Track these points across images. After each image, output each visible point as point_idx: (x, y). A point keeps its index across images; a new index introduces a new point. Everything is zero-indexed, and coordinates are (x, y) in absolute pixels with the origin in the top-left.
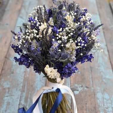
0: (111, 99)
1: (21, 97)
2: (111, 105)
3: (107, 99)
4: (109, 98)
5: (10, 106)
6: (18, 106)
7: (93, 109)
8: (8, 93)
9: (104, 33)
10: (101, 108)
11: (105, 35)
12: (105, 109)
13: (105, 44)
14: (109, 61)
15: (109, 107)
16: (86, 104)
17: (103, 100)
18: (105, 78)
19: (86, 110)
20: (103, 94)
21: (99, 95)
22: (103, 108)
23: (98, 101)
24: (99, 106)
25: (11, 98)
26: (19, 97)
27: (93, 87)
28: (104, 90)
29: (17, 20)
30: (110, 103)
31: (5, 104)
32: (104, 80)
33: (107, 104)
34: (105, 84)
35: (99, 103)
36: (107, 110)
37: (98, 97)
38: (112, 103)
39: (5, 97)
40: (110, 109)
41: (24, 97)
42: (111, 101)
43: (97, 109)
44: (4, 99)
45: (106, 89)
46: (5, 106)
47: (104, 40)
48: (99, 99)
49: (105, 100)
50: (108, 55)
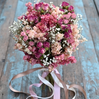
0: (93, 66)
2: (93, 71)
3: (90, 66)
4: (91, 65)
7: (79, 75)
8: (14, 66)
9: (85, 9)
10: (86, 74)
11: (86, 12)
12: (89, 74)
13: (86, 19)
14: (90, 33)
15: (92, 73)
16: (74, 71)
17: (87, 67)
18: (88, 49)
19: (74, 76)
20: (86, 62)
21: (84, 63)
22: (87, 74)
23: (83, 68)
25: (16, 71)
26: (23, 70)
27: (79, 56)
28: (88, 59)
30: (92, 70)
31: (12, 76)
32: (87, 50)
33: (90, 70)
35: (84, 70)
36: (90, 75)
37: (83, 65)
38: (93, 69)
39: (11, 70)
40: (93, 75)
41: (26, 69)
42: (93, 67)
43: (83, 75)
44: (10, 72)
45: (89, 57)
47: (85, 16)
49: (88, 67)
50: (89, 29)
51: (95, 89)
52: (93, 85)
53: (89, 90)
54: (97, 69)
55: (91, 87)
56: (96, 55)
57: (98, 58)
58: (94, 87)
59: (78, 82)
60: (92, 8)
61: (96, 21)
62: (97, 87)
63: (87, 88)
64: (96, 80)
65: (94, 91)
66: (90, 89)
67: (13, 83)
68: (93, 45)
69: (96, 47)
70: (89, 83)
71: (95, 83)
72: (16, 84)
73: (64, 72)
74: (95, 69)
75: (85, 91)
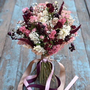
0: (83, 65)
1: (18, 66)
2: (83, 69)
3: (80, 65)
5: (11, 73)
6: (16, 73)
7: (70, 73)
8: (9, 63)
9: (78, 14)
10: (76, 72)
12: (79, 72)
14: (82, 36)
15: (82, 71)
16: (65, 69)
17: (78, 66)
18: (79, 49)
20: (77, 61)
21: (75, 62)
22: (77, 72)
23: (74, 66)
24: (75, 71)
25: (11, 67)
26: (17, 66)
27: (70, 56)
28: (78, 58)
29: (14, 7)
30: (82, 68)
31: (7, 71)
32: (78, 51)
33: (80, 69)
34: (79, 53)
35: (74, 68)
36: (80, 73)
37: (74, 64)
38: (84, 68)
39: (7, 66)
40: (83, 73)
41: (20, 66)
42: (83, 66)
43: (73, 73)
44: (6, 68)
45: (80, 57)
46: (7, 73)
48: (74, 65)
49: (79, 66)
50: (81, 32)
51: (85, 85)
52: (83, 82)
53: (78, 86)
54: (87, 67)
55: (80, 84)
56: (86, 55)
57: (88, 58)
58: (83, 83)
59: (69, 79)
60: (85, 13)
61: (88, 25)
62: (86, 84)
63: (77, 85)
64: (86, 77)
65: (84, 87)
66: (80, 85)
67: (8, 77)
68: (84, 46)
69: (86, 48)
70: (79, 80)
71: (84, 80)
72: (11, 79)
73: (55, 70)
74: (85, 68)
75: (75, 87)
